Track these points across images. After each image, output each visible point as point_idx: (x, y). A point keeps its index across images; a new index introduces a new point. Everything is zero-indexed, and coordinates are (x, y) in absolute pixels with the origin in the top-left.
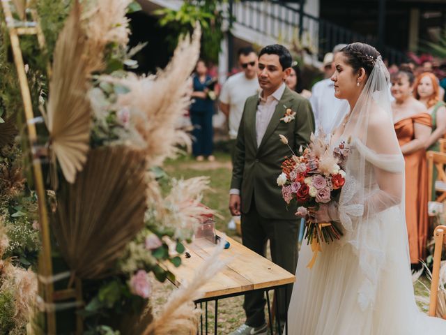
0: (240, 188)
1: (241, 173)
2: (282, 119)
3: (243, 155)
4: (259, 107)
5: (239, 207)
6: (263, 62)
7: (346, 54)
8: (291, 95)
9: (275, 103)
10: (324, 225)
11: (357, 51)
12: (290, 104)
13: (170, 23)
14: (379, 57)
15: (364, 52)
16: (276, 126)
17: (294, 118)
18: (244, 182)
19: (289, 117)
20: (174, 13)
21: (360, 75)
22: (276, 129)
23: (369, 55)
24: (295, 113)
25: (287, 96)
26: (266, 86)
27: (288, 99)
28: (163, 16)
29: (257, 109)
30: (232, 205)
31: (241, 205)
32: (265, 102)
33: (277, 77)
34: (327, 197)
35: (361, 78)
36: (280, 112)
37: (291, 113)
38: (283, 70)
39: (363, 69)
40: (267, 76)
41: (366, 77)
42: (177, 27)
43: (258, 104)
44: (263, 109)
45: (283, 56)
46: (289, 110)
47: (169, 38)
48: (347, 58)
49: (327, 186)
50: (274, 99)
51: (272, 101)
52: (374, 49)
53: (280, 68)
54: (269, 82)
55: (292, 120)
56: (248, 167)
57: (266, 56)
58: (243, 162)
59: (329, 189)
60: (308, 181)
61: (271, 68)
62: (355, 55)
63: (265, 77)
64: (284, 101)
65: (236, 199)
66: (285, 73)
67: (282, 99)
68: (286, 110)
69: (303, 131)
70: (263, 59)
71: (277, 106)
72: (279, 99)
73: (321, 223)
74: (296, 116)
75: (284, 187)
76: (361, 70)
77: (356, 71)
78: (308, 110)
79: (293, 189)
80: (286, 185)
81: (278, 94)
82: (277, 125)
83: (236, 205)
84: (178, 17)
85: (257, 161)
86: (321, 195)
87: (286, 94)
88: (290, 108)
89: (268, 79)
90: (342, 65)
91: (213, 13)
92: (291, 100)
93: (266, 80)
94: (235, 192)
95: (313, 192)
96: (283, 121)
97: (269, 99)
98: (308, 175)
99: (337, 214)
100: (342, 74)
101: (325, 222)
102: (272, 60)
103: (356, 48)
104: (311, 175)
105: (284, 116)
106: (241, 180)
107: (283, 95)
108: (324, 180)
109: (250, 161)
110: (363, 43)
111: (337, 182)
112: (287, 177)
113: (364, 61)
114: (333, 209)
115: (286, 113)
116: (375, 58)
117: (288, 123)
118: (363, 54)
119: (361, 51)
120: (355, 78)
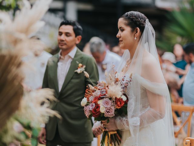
2: (76, 71)
5: (45, 137)
6: (61, 30)
7: (125, 19)
8: (81, 54)
9: (70, 60)
11: (133, 17)
12: (81, 61)
14: (147, 20)
15: (137, 17)
17: (84, 70)
22: (72, 78)
23: (141, 19)
24: (84, 67)
27: (79, 57)
29: (57, 65)
31: (46, 135)
32: (63, 59)
33: (72, 41)
35: (137, 34)
36: (74, 66)
37: (82, 67)
39: (138, 28)
40: (64, 39)
43: (58, 61)
45: (75, 27)
46: (80, 65)
48: (126, 22)
50: (70, 57)
51: (68, 59)
53: (74, 35)
54: (65, 44)
57: (64, 27)
62: (132, 19)
63: (63, 41)
64: (76, 58)
66: (76, 39)
68: (78, 64)
71: (71, 62)
72: (73, 57)
74: (86, 68)
75: (85, 107)
76: (137, 29)
77: (134, 30)
81: (72, 54)
82: (73, 75)
87: (78, 54)
88: (81, 63)
89: (65, 42)
90: (123, 26)
92: (82, 58)
96: (76, 73)
97: (66, 57)
100: (124, 32)
102: (68, 29)
103: (132, 15)
105: (77, 69)
107: (76, 54)
112: (87, 100)
113: (138, 23)
114: (118, 121)
115: (78, 67)
116: (145, 21)
117: (80, 73)
118: (137, 18)
119: (135, 17)
120: (133, 34)
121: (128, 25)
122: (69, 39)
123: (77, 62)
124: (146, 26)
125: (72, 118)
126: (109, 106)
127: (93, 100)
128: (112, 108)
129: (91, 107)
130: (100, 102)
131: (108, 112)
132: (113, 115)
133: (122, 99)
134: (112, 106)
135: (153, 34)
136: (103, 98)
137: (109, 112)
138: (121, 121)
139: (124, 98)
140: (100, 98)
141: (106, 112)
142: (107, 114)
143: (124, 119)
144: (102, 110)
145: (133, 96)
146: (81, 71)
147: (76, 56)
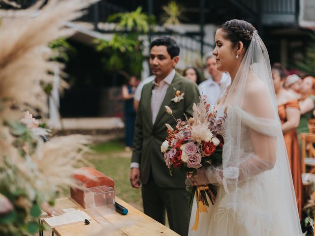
0: (139, 162)
1: (140, 149)
2: (172, 100)
6: (153, 53)
8: (180, 79)
9: (166, 87)
11: (234, 26)
12: (179, 87)
13: (104, 49)
14: (255, 32)
15: (240, 27)
17: (182, 98)
18: (142, 157)
19: (179, 98)
21: (239, 48)
23: (246, 30)
24: (183, 94)
25: (177, 80)
26: (158, 73)
28: (99, 44)
29: (151, 93)
30: (133, 177)
32: (158, 86)
33: (167, 65)
35: (240, 50)
36: (170, 94)
37: (180, 94)
38: (172, 58)
39: (241, 42)
40: (157, 64)
41: (244, 50)
42: (109, 52)
43: (153, 88)
44: (156, 92)
45: (170, 46)
46: (178, 92)
48: (226, 34)
50: (166, 83)
51: (164, 85)
52: (250, 25)
53: (169, 57)
54: (160, 69)
55: (181, 100)
56: (145, 143)
57: (155, 48)
61: (161, 57)
62: (233, 30)
63: (156, 66)
65: (135, 172)
66: (173, 60)
67: (172, 83)
68: (176, 91)
69: (191, 109)
70: (154, 51)
71: (168, 89)
72: (170, 83)
73: (199, 186)
74: (184, 97)
75: (165, 153)
76: (239, 44)
77: (235, 45)
80: (167, 151)
81: (169, 79)
83: (136, 177)
84: (110, 44)
85: (152, 137)
88: (180, 90)
89: (159, 67)
91: (135, 40)
92: (180, 84)
93: (157, 68)
94: (135, 165)
96: (173, 102)
97: (161, 83)
101: (203, 186)
102: (161, 51)
103: (234, 24)
105: (174, 97)
106: (140, 155)
109: (147, 138)
110: (239, 19)
112: (169, 144)
113: (241, 35)
114: (209, 172)
115: (176, 94)
116: (252, 33)
117: (177, 103)
118: (240, 29)
119: (238, 27)
120: (234, 51)
121: (227, 38)
123: (175, 89)
124: (253, 40)
126: (193, 154)
127: (175, 145)
128: (197, 155)
129: (171, 154)
130: (183, 147)
131: (191, 161)
132: (199, 165)
133: (212, 143)
134: (197, 152)
135: (263, 52)
136: (187, 141)
137: (194, 162)
138: (214, 172)
139: (216, 142)
140: (184, 142)
141: (190, 162)
142: (191, 164)
143: (217, 169)
144: (184, 158)
145: (230, 136)
146: (178, 99)
147: (173, 81)
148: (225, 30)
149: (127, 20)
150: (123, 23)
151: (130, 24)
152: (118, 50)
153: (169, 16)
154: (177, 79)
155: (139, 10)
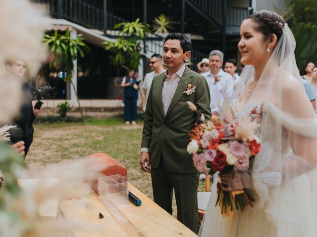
2: (185, 92)
3: (151, 121)
4: (165, 83)
8: (191, 73)
9: (178, 79)
10: (237, 193)
11: (267, 17)
12: (190, 80)
13: (111, 48)
15: (274, 18)
16: (179, 98)
17: (194, 91)
19: (190, 90)
20: (114, 44)
21: (271, 41)
22: (180, 101)
23: (279, 23)
24: (195, 87)
25: (187, 74)
26: (171, 65)
27: (189, 76)
28: (108, 45)
29: (163, 85)
30: (143, 161)
32: (170, 79)
34: (246, 164)
35: (273, 44)
36: (182, 87)
37: (192, 88)
38: (184, 53)
39: (274, 35)
40: (170, 56)
42: (115, 51)
45: (183, 41)
46: (190, 85)
47: (110, 57)
48: (257, 25)
49: (246, 153)
50: (178, 76)
51: (176, 78)
53: (181, 51)
54: (172, 62)
55: (193, 93)
56: (156, 131)
58: (151, 127)
59: (248, 156)
60: (222, 148)
61: (174, 51)
62: (266, 22)
63: (169, 58)
64: (184, 78)
65: (145, 156)
66: (185, 55)
67: (183, 76)
68: (188, 84)
69: (202, 101)
70: (168, 44)
71: (179, 82)
72: (181, 75)
73: (234, 190)
74: (196, 90)
75: (196, 155)
76: (274, 37)
77: (267, 38)
78: (205, 85)
79: (207, 157)
80: (198, 153)
82: (181, 97)
83: (146, 161)
84: (116, 45)
85: (164, 126)
86: (240, 163)
88: (191, 83)
89: (172, 59)
91: (135, 43)
92: (191, 77)
94: (145, 150)
95: (231, 160)
96: (185, 94)
98: (221, 141)
99: (251, 181)
101: (239, 190)
102: (174, 44)
103: (266, 15)
104: (226, 141)
105: (186, 90)
106: (150, 141)
107: (184, 73)
108: (242, 146)
109: (157, 126)
111: (254, 148)
115: (188, 87)
117: (189, 95)
118: (274, 21)
120: (265, 44)
121: (258, 30)
122: (176, 56)
125: (178, 146)
146: (190, 92)
148: (256, 21)
149: (129, 27)
150: (125, 30)
151: (131, 30)
152: (122, 49)
153: (160, 26)
154: (186, 72)
155: (138, 20)
